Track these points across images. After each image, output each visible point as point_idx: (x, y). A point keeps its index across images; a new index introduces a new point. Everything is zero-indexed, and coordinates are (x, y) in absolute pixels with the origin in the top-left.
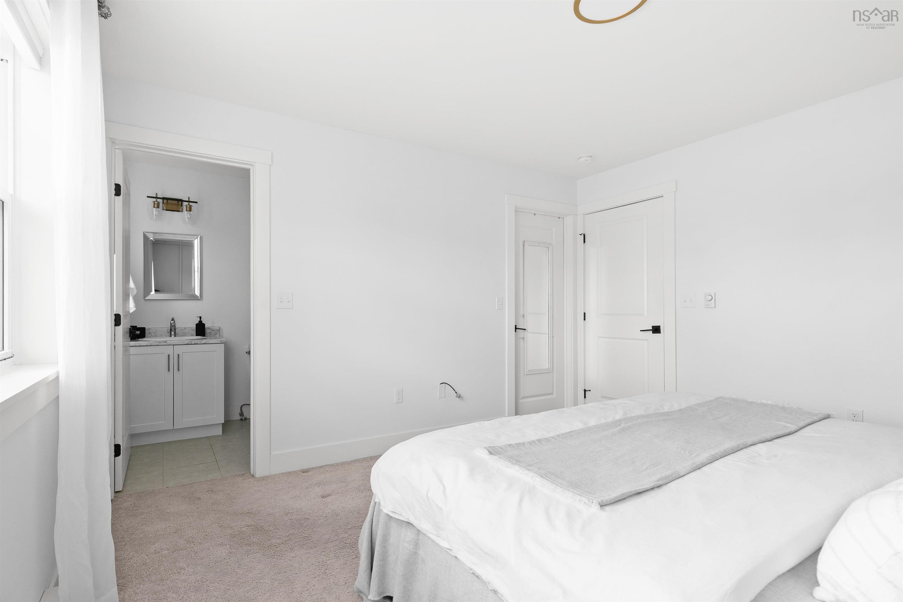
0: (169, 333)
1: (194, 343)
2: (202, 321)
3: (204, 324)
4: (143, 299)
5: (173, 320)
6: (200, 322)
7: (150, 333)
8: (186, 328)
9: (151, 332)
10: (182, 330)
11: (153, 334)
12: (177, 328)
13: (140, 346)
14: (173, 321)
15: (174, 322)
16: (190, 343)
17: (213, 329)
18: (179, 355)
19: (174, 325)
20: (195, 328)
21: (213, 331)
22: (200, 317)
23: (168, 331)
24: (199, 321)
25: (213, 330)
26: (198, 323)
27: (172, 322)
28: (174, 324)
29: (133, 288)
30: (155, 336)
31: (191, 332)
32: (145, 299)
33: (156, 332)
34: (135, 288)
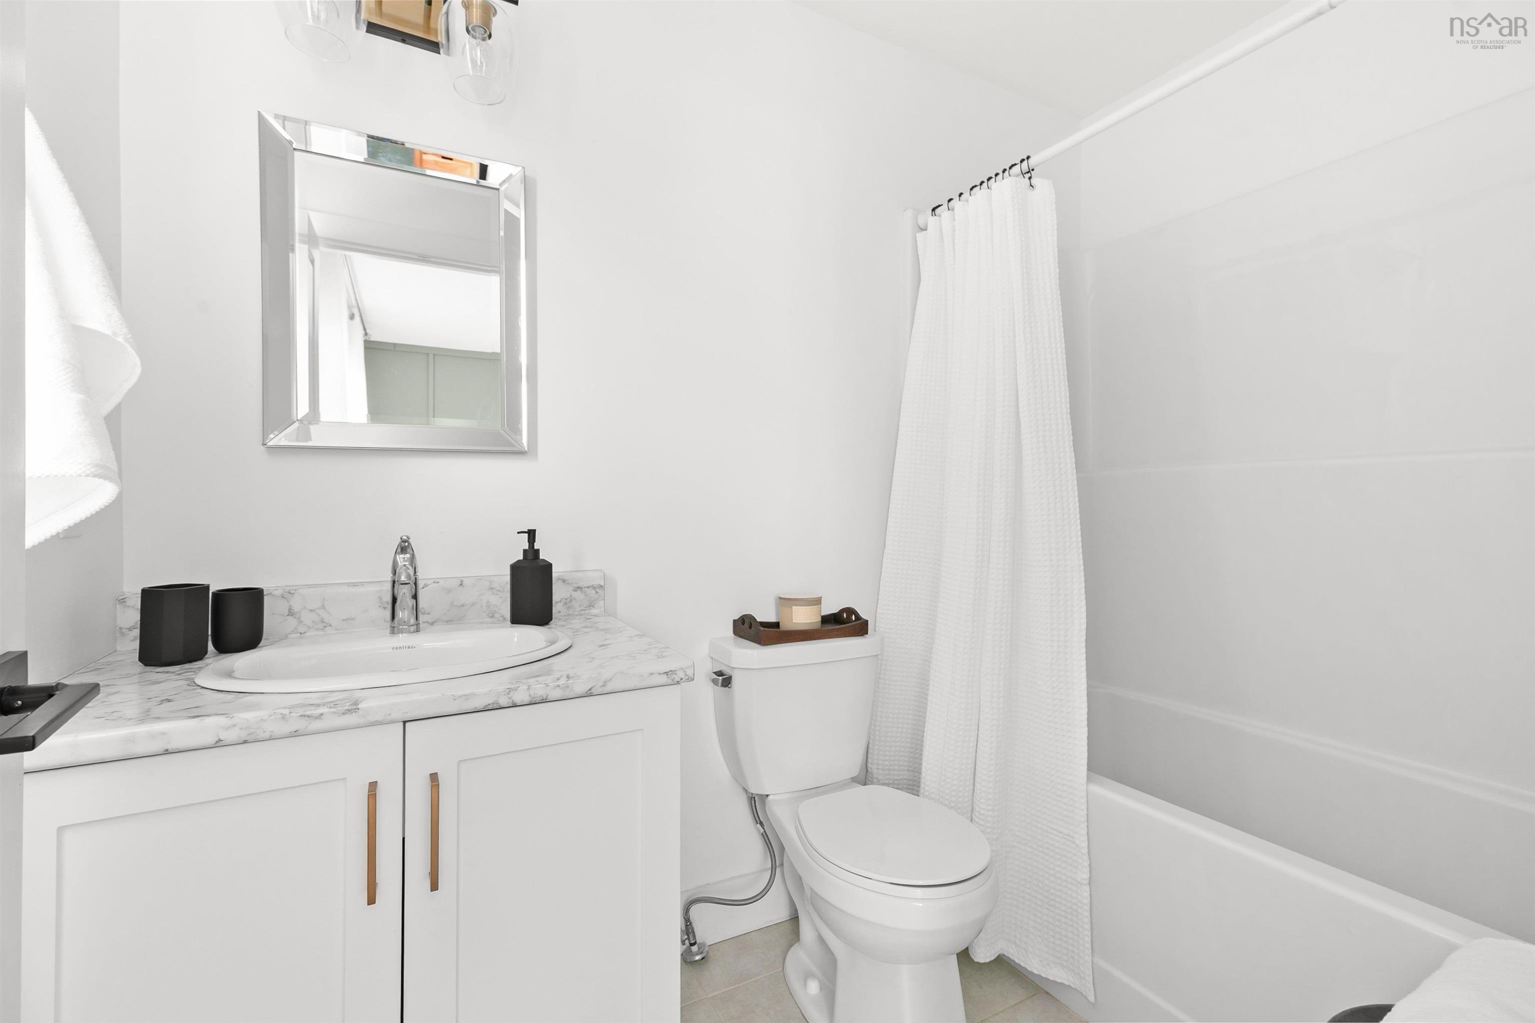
0: (385, 608)
1: (527, 700)
2: (538, 550)
3: (548, 567)
4: (263, 448)
5: (404, 547)
6: (532, 554)
7: (291, 613)
8: (466, 582)
9: (296, 608)
10: (449, 591)
11: (308, 618)
12: (425, 586)
13: (167, 752)
14: (408, 556)
15: (412, 560)
16: (503, 701)
17: (580, 585)
18: (434, 777)
19: (409, 576)
20: (508, 578)
21: (579, 592)
22: (531, 534)
23: (380, 598)
24: (525, 551)
25: (580, 588)
26: (519, 561)
27: (400, 558)
28: (411, 572)
29: (108, 332)
30: (321, 626)
31: (488, 602)
32: (271, 444)
33: (323, 607)
34: (120, 339)
